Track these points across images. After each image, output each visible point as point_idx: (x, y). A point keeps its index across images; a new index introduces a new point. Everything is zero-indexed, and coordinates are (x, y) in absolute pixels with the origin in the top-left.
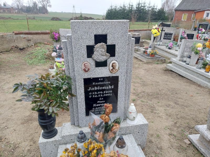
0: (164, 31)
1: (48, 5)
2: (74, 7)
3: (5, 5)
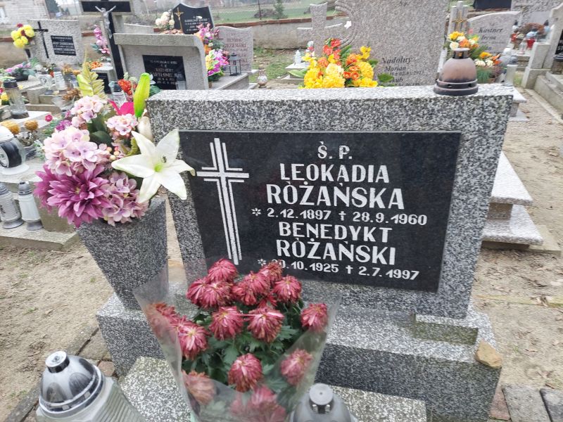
0: (47, 31)
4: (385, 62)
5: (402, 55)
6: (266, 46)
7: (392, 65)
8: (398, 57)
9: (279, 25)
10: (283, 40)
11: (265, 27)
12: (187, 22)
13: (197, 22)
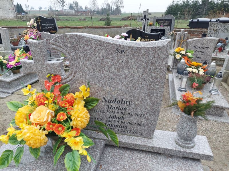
1: (121, 6)
2: (140, 6)
3: (86, 8)
4: (106, 101)
5: (122, 97)
7: (114, 105)
8: (118, 99)
12: (43, 25)
13: (48, 25)
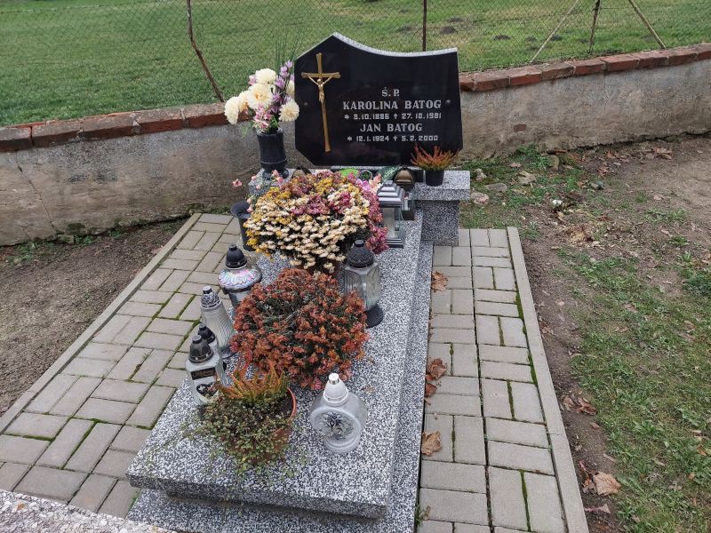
6: (551, 144)
9: (601, 77)
10: (601, 120)
11: (559, 87)
12: (351, 113)
13: (391, 112)
